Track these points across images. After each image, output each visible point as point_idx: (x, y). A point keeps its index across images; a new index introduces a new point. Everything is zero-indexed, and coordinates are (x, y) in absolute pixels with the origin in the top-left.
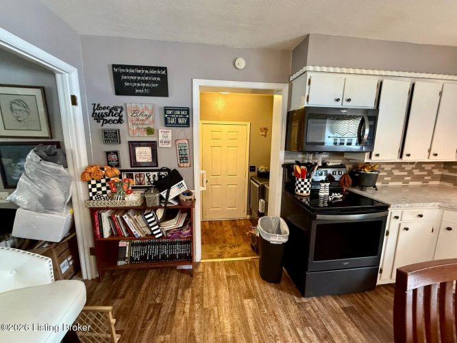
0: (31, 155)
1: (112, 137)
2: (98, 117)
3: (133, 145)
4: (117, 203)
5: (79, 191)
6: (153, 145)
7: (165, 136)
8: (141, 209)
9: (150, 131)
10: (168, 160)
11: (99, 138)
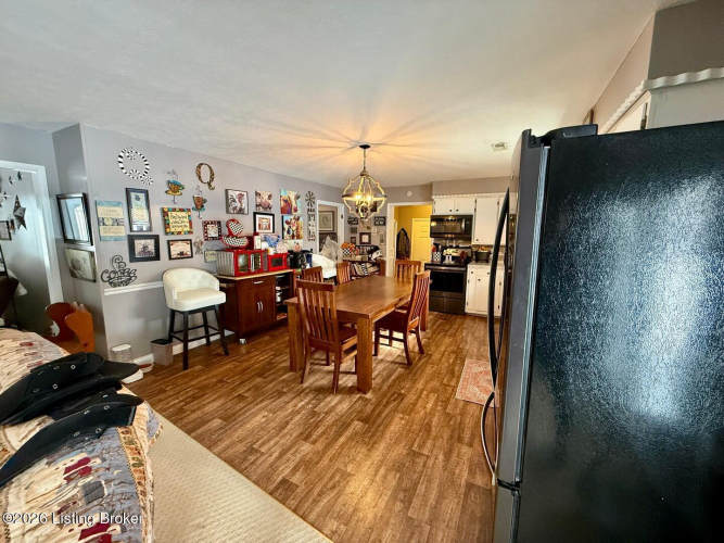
0: (328, 238)
1: (354, 231)
2: (350, 222)
3: (362, 234)
4: (352, 259)
5: (340, 252)
6: (369, 234)
7: (374, 230)
8: (360, 263)
9: (368, 228)
10: (376, 242)
11: (348, 231)
